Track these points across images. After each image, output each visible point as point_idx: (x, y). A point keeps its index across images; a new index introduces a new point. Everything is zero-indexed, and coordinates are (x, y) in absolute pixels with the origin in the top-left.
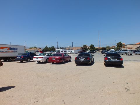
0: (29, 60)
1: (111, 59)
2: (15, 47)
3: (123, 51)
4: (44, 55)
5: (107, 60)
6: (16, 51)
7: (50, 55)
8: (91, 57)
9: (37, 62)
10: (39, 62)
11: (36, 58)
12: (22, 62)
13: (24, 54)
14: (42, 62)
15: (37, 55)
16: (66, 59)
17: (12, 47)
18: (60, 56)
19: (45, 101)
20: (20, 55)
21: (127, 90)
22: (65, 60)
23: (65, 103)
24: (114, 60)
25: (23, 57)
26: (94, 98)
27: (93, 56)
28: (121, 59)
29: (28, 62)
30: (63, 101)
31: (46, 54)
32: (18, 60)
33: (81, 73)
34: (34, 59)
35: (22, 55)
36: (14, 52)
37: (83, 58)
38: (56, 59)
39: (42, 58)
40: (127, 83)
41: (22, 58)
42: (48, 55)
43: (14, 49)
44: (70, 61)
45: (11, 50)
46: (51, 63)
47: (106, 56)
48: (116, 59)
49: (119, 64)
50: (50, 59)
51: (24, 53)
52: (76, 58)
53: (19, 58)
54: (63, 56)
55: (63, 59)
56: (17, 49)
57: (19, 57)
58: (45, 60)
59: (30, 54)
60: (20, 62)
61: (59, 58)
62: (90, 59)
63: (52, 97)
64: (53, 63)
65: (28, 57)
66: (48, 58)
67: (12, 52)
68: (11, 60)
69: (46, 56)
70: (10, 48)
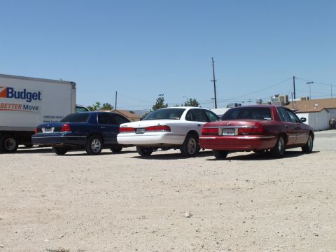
0: (95, 144)
2: (31, 88)
6: (34, 103)
11: (134, 130)
12: (61, 151)
13: (70, 118)
14: (159, 152)
17: (18, 87)
25: (70, 127)
34: (122, 138)
35: (64, 121)
36: (26, 107)
38: (240, 134)
39: (167, 128)
41: (63, 134)
43: (24, 95)
45: (13, 101)
50: (204, 134)
53: (52, 131)
54: (277, 118)
56: (37, 96)
57: (48, 128)
58: (180, 141)
61: (257, 124)
64: (221, 155)
66: (192, 134)
67: (17, 107)
68: (12, 148)
69: (182, 120)
70: (8, 89)
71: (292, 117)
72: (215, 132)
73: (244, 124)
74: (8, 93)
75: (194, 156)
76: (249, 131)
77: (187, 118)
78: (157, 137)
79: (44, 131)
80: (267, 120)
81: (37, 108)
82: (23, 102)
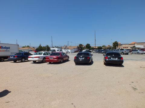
0: (23, 60)
1: (112, 58)
2: (7, 46)
3: (119, 51)
4: (40, 54)
5: (107, 60)
6: (8, 50)
7: (46, 54)
8: (90, 56)
9: (32, 62)
10: (35, 62)
11: (32, 57)
12: (15, 62)
13: (17, 54)
14: (38, 61)
15: (32, 55)
16: (65, 59)
17: (4, 46)
18: (58, 55)
19: (52, 105)
20: (14, 55)
21: (135, 89)
22: (63, 59)
23: (75, 106)
24: (114, 59)
25: (17, 56)
26: (105, 99)
27: (92, 55)
28: (122, 58)
29: (22, 62)
30: (72, 104)
31: (42, 53)
32: (11, 60)
33: (83, 73)
34: (29, 59)
35: (15, 54)
36: (6, 51)
37: (82, 57)
38: (54, 59)
39: (39, 57)
40: (133, 82)
41: (15, 58)
42: (44, 54)
44: (68, 60)
45: (3, 49)
46: (48, 63)
47: (106, 55)
48: (117, 59)
49: (119, 64)
50: (47, 59)
51: (18, 52)
52: (76, 58)
53: (13, 57)
54: (61, 55)
55: (61, 59)
56: (9, 48)
57: (12, 56)
58: (42, 60)
59: (24, 53)
60: (13, 62)
61: (57, 57)
62: (90, 59)
63: (60, 100)
64: (50, 63)
65: (22, 57)
66: (44, 58)
67: (4, 51)
68: (2, 60)
69: (42, 55)
70: (1, 46)
71: (65, 55)
72: (49, 58)
73: (55, 57)
74: (1, 47)
75: (44, 63)
76: (56, 59)
77: (43, 55)
78: (37, 59)
79: (11, 57)
80: (59, 56)
81: (9, 51)
82: (5, 49)
